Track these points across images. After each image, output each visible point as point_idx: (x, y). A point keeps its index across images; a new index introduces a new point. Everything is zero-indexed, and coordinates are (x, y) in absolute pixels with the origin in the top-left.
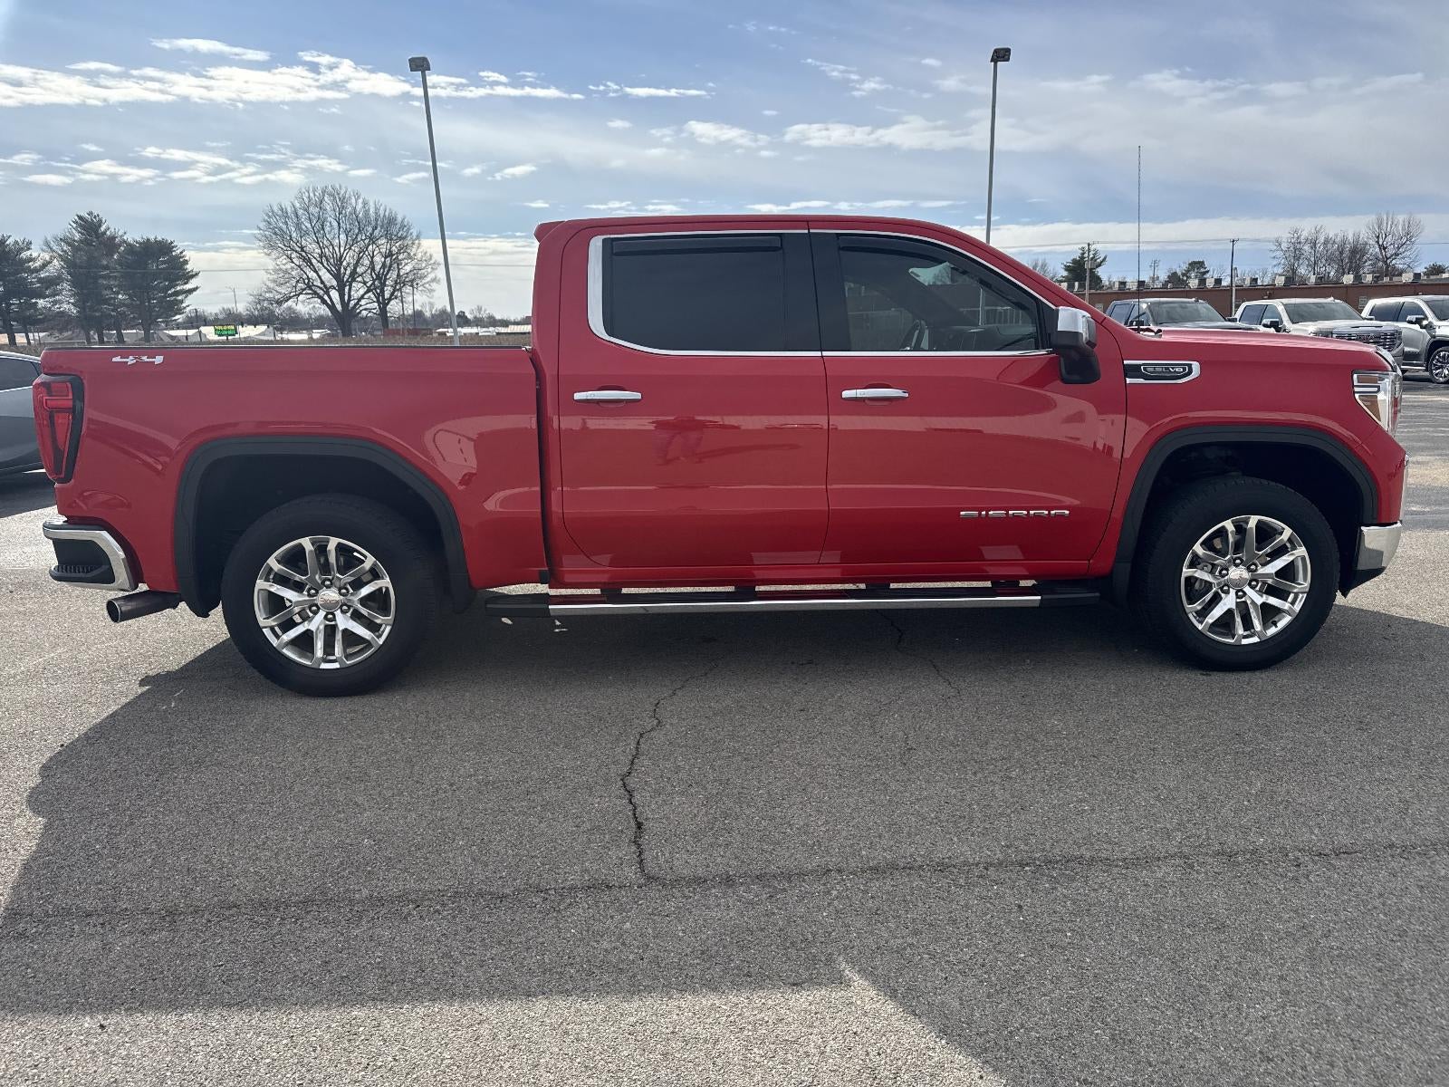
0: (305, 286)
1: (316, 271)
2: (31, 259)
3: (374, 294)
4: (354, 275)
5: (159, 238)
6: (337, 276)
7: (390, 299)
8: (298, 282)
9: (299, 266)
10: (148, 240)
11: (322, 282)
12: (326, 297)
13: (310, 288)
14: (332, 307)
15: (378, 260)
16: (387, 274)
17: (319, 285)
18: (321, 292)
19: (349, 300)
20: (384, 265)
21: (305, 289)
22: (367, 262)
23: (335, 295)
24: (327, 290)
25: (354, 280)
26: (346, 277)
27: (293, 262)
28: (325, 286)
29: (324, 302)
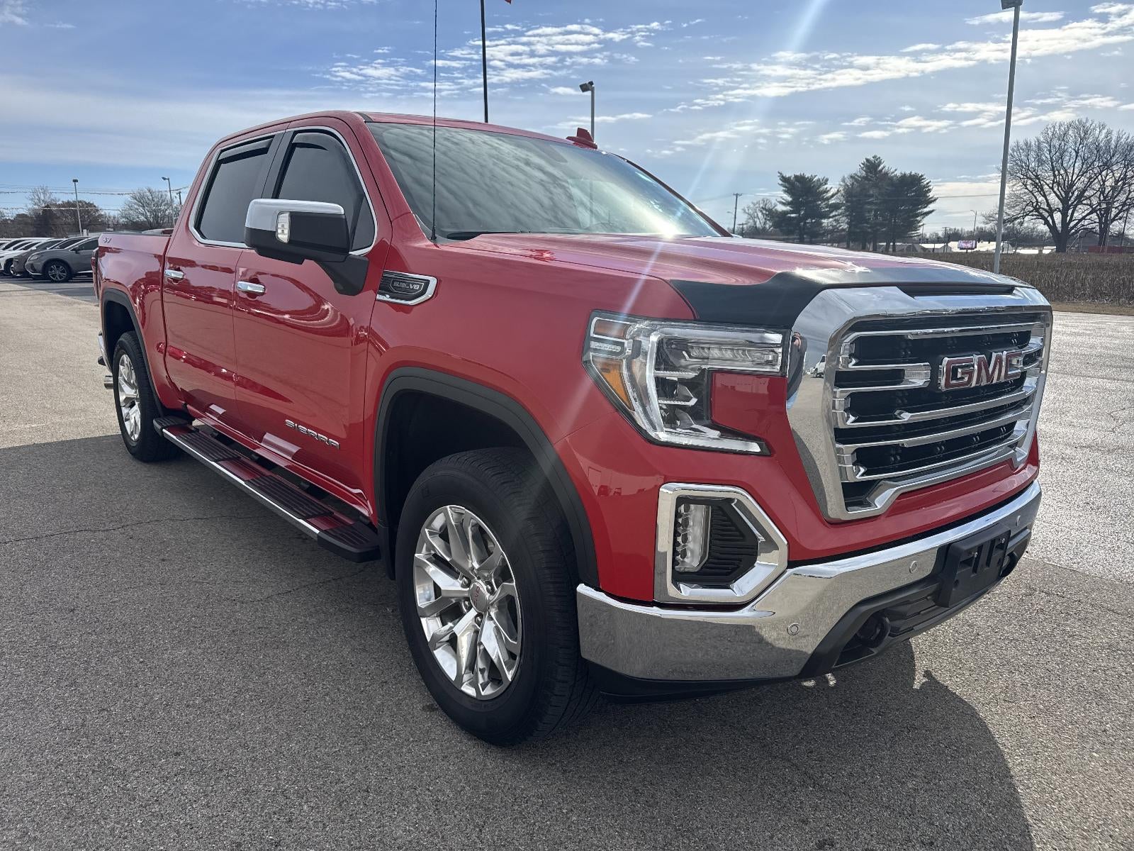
0: (1032, 209)
1: (1045, 196)
2: (826, 192)
3: (1098, 215)
4: (1080, 199)
5: (913, 173)
6: (1064, 201)
7: (1114, 220)
8: (1027, 205)
9: (1031, 192)
10: (905, 174)
11: (1048, 205)
12: (1049, 219)
13: (1037, 211)
14: (1053, 228)
15: (1110, 182)
16: (1116, 196)
17: (1046, 207)
18: (1046, 214)
19: (1071, 220)
20: (1113, 188)
21: (1032, 211)
22: (1097, 186)
23: (1058, 217)
24: (1051, 212)
25: (1080, 202)
26: (1072, 199)
27: (1027, 189)
28: (1050, 208)
29: (1047, 223)
